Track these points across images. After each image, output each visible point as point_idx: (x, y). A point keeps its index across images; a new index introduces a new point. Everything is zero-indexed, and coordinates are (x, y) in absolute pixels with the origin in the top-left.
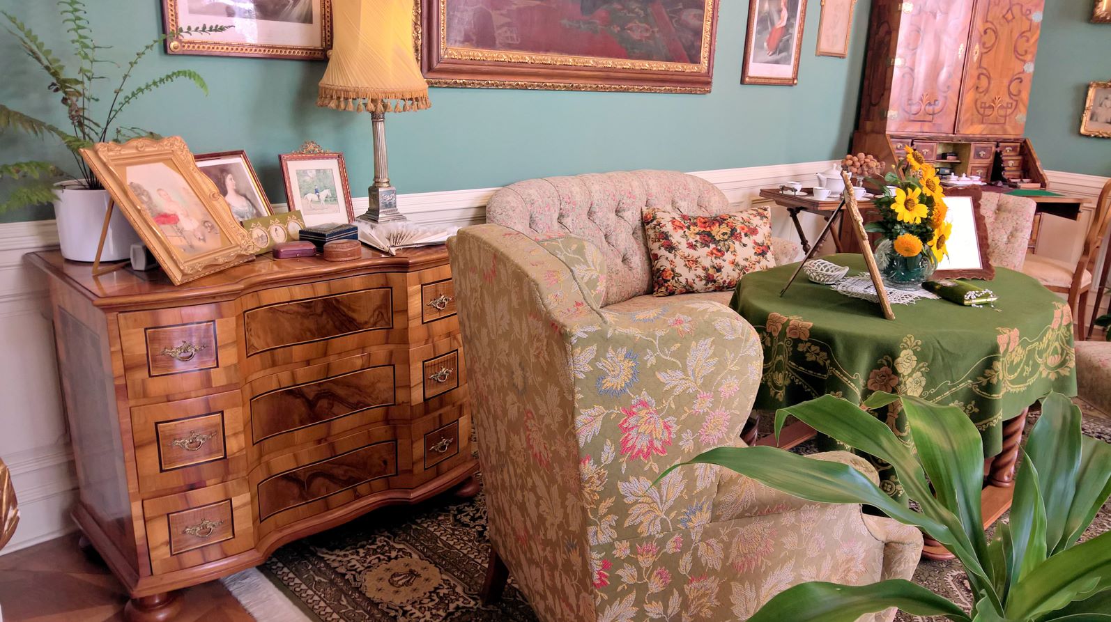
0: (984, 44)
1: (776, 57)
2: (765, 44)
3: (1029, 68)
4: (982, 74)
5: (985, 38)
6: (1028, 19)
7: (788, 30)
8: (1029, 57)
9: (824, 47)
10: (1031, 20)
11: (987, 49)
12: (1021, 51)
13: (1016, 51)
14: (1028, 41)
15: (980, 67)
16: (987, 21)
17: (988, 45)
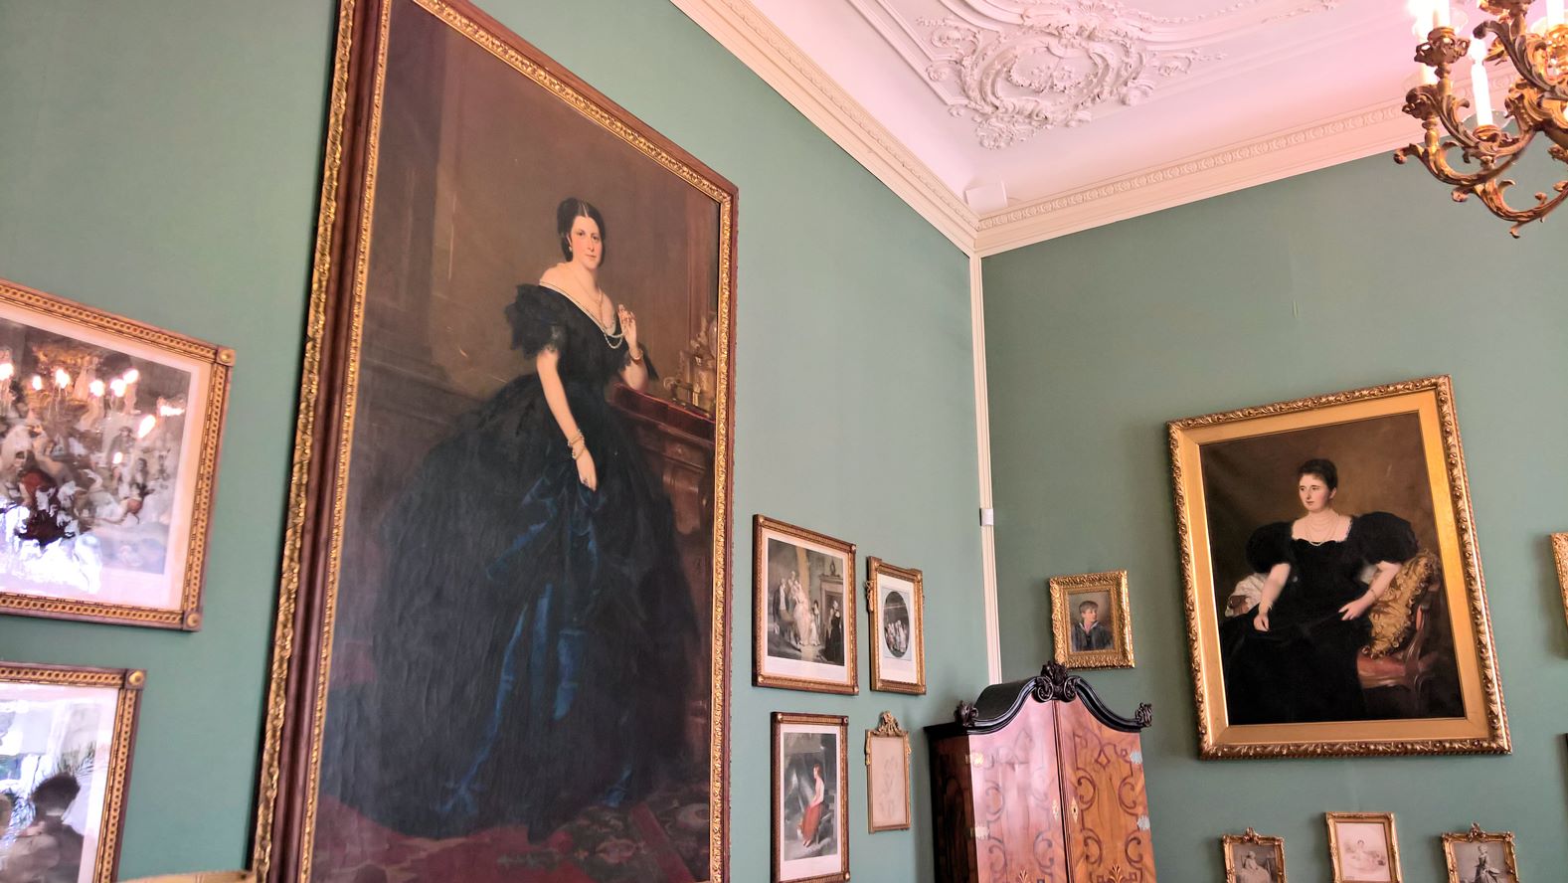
0: (1081, 797)
1: (817, 847)
2: (799, 832)
3: (1145, 824)
4: (1089, 838)
5: (1081, 791)
6: (1127, 762)
7: (828, 807)
8: (1140, 810)
9: (879, 819)
10: (1130, 763)
11: (1087, 805)
12: (1128, 802)
13: (1122, 803)
14: (1133, 789)
15: (1083, 828)
16: (1078, 769)
17: (1087, 798)
